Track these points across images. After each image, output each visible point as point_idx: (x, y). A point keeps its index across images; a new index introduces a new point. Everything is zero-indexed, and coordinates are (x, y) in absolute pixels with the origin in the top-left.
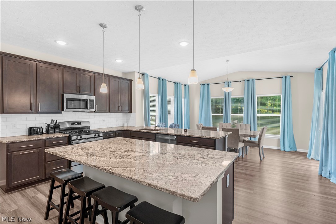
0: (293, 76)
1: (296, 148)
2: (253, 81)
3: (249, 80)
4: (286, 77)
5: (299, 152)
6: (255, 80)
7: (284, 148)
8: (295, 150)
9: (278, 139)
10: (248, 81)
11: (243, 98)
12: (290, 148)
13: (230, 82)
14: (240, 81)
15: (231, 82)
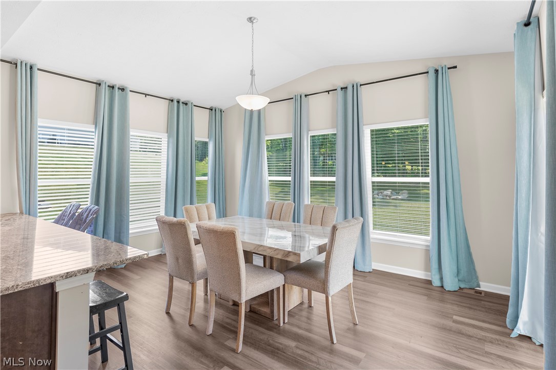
0: (455, 67)
1: (477, 278)
2: (356, 87)
3: (346, 88)
4: (437, 71)
5: (486, 293)
6: (359, 86)
7: (441, 279)
8: (474, 286)
9: (424, 248)
10: (344, 89)
11: (335, 135)
12: (460, 277)
13: (303, 97)
14: (328, 92)
15: (306, 96)
